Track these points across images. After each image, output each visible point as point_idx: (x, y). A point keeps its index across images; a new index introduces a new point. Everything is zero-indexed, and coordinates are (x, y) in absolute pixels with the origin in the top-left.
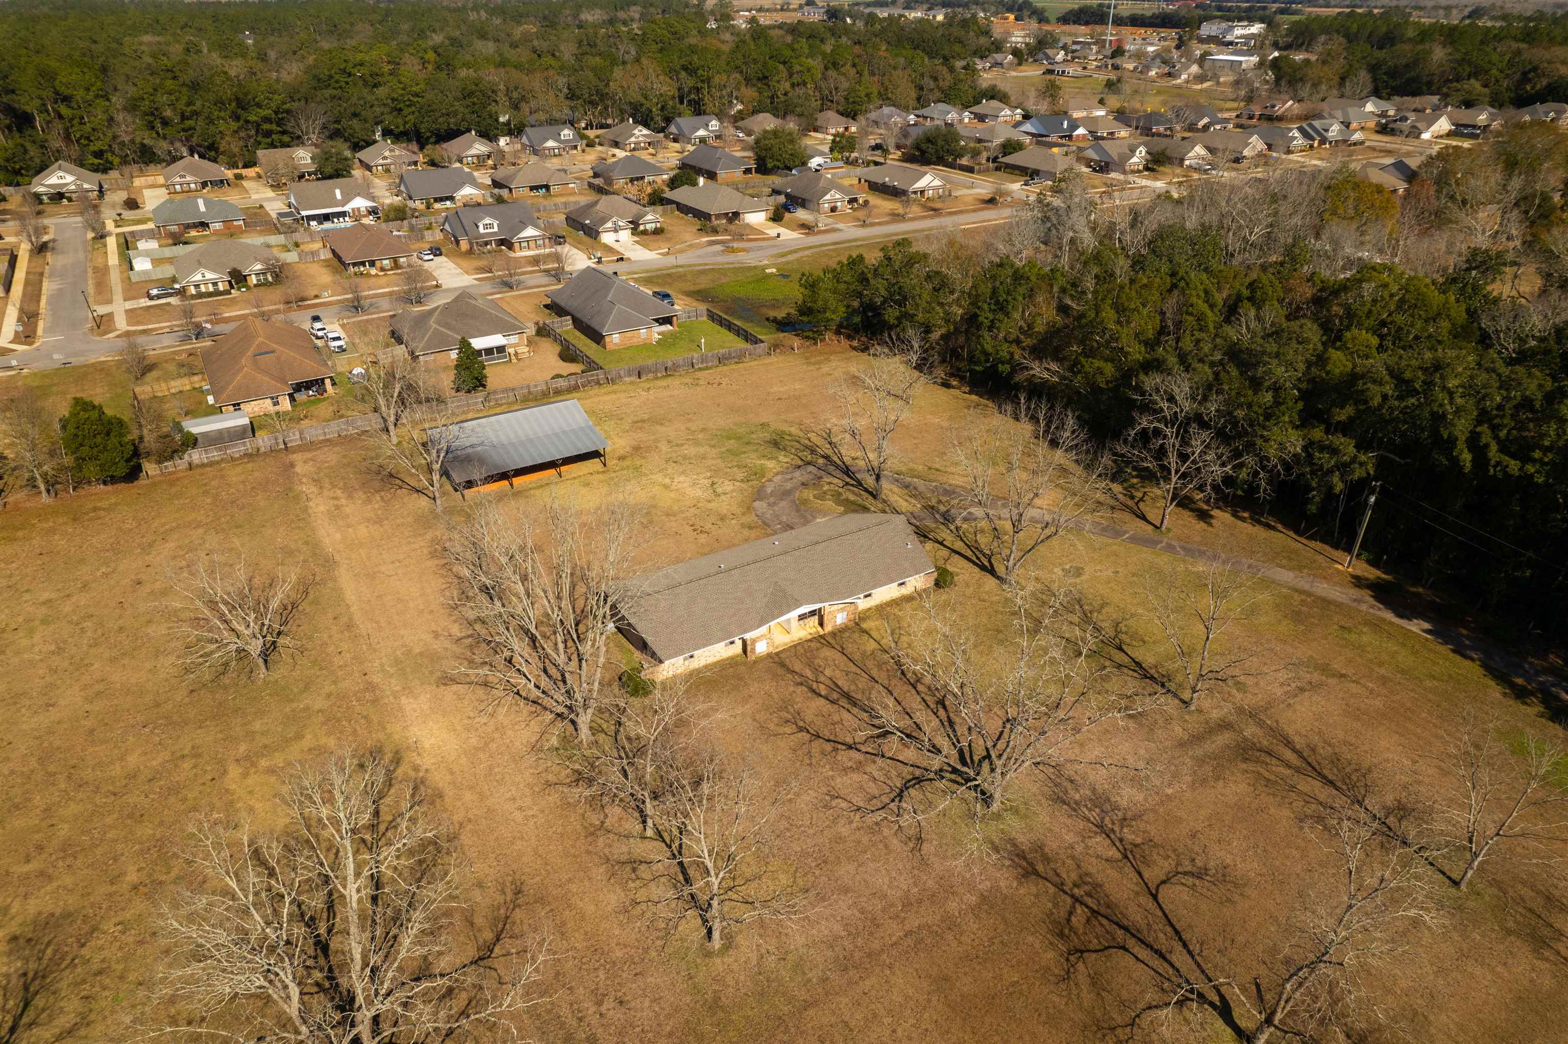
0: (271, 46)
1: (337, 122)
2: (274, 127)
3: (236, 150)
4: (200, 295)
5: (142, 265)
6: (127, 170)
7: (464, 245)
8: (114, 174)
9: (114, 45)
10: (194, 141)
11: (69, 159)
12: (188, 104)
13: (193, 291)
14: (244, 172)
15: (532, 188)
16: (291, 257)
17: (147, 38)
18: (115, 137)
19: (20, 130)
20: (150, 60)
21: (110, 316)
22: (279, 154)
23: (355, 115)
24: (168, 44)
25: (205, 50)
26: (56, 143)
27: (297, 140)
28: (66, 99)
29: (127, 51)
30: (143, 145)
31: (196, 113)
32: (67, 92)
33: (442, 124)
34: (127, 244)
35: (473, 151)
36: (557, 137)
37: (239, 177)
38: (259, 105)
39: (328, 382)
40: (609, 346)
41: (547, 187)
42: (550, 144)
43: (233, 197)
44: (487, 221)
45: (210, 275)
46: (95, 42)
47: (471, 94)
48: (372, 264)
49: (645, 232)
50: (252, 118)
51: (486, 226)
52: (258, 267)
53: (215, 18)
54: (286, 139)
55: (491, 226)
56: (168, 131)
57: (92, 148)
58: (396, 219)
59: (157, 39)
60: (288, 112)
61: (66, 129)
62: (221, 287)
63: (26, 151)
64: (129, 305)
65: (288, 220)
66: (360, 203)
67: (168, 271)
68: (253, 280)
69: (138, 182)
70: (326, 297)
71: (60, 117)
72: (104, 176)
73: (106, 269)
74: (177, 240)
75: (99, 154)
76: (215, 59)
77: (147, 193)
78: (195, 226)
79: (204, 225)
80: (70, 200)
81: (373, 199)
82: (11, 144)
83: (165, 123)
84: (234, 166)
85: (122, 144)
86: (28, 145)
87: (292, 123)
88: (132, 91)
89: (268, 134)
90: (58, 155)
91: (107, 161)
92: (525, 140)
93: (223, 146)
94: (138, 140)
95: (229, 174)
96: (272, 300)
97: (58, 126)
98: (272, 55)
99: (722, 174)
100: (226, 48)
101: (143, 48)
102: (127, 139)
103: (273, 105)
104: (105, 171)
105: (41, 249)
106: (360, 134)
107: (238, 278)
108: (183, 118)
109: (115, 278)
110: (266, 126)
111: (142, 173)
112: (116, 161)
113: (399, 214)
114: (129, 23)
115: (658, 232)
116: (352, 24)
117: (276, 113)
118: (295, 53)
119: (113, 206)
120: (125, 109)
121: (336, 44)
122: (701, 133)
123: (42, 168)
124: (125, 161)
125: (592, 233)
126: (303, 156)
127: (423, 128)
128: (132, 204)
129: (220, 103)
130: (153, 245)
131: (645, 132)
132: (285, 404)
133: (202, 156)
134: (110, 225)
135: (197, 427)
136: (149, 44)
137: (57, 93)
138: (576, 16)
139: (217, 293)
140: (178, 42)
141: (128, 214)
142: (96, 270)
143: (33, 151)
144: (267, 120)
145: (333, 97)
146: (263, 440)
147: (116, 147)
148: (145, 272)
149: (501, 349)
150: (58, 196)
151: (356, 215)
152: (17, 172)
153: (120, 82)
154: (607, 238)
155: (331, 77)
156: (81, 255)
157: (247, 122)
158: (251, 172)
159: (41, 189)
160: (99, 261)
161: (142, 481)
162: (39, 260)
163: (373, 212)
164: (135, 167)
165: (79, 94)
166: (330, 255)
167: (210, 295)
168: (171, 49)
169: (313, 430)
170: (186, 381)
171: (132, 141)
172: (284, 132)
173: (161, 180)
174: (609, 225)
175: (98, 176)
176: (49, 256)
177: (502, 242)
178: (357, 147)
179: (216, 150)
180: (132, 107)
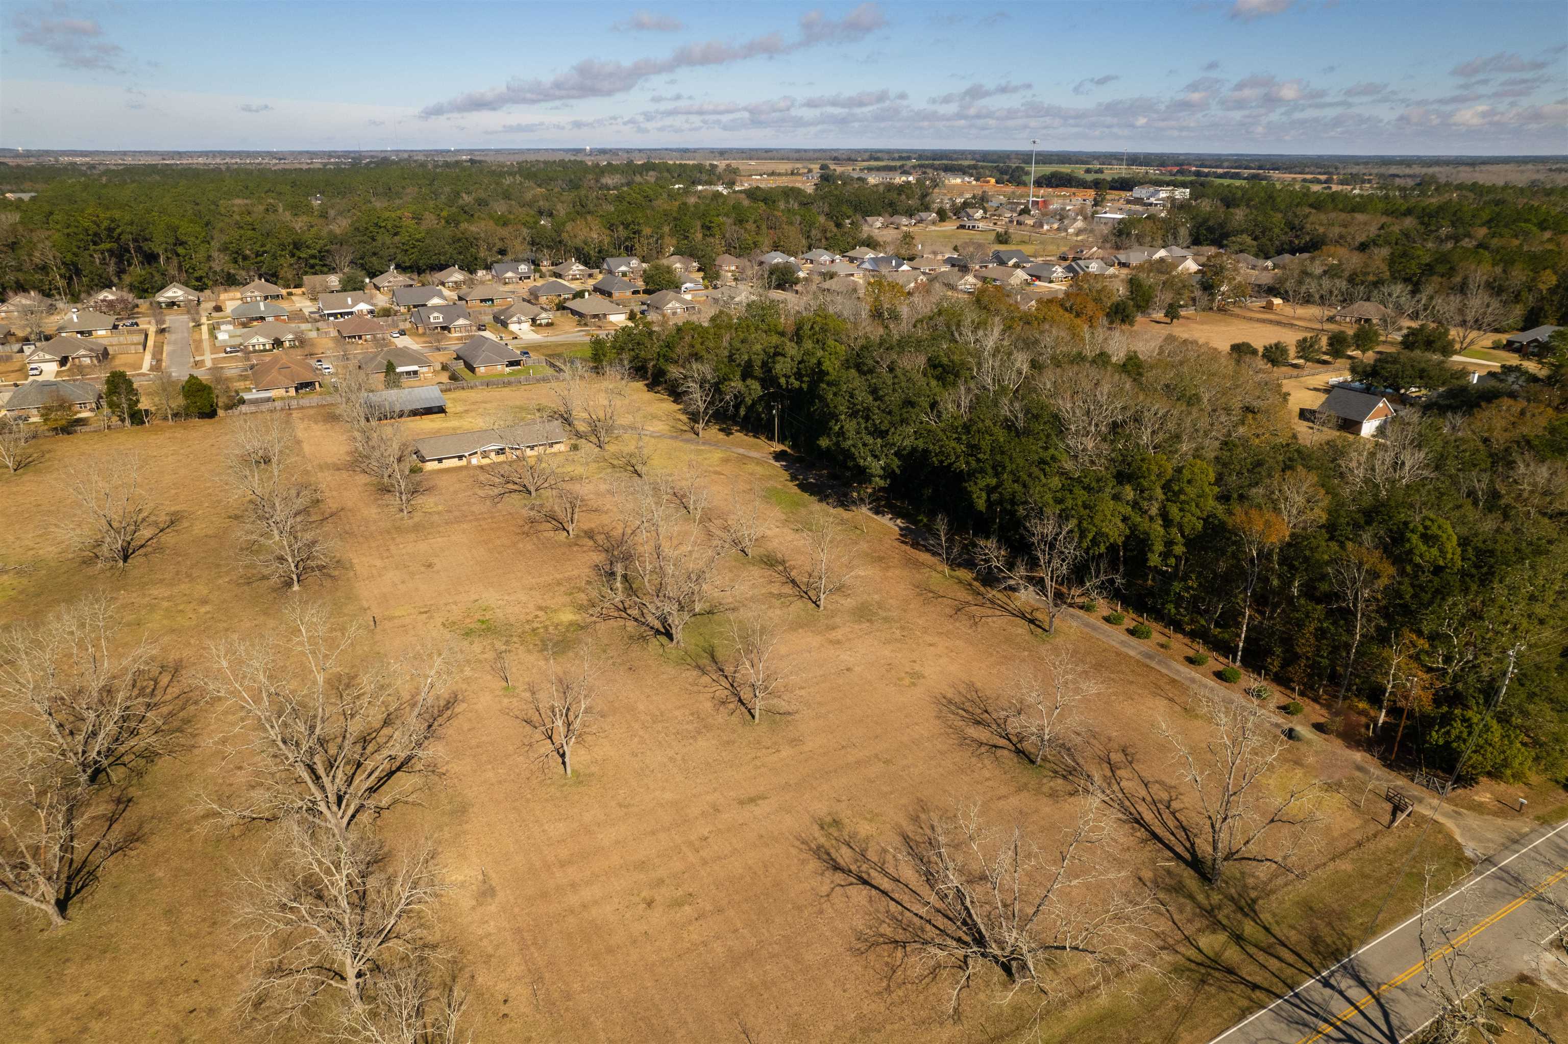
0: (332, 207)
1: (362, 258)
2: (317, 261)
3: (290, 277)
4: (255, 351)
5: (222, 336)
6: (216, 289)
7: (421, 330)
8: (207, 292)
9: (213, 207)
10: (263, 270)
11: (180, 282)
12: (262, 246)
13: (251, 348)
14: (294, 291)
15: (482, 301)
16: (313, 334)
17: (238, 201)
18: (210, 268)
19: (149, 263)
20: (238, 218)
21: (203, 361)
22: (319, 278)
23: (375, 254)
24: (253, 205)
25: (281, 210)
26: (173, 271)
27: (333, 270)
28: (182, 244)
29: (223, 211)
30: (229, 274)
31: (265, 252)
32: (184, 239)
33: (435, 260)
34: (213, 329)
35: (453, 279)
36: (515, 270)
37: (290, 294)
38: (308, 247)
39: (317, 384)
40: (478, 374)
41: (492, 300)
42: (509, 274)
43: (285, 305)
44: (436, 314)
45: (262, 340)
46: (197, 204)
47: (459, 240)
48: (360, 337)
49: (540, 325)
50: (303, 255)
51: (435, 318)
52: (291, 336)
53: (294, 184)
54: (325, 269)
55: (438, 318)
56: (247, 263)
57: (196, 275)
58: (384, 316)
59: (246, 201)
60: (328, 251)
61: (180, 263)
62: (267, 347)
63: (153, 276)
64: (214, 356)
65: (317, 316)
66: (364, 307)
67: (238, 341)
68: (287, 344)
69: (223, 296)
70: (329, 353)
71: (178, 255)
72: (200, 294)
73: (201, 341)
74: (244, 325)
75: (199, 279)
76: (287, 216)
77: (228, 303)
78: (256, 319)
79: (262, 319)
80: (179, 306)
81: (372, 305)
82: (143, 272)
83: (245, 258)
84: (288, 287)
85: (215, 272)
86: (155, 273)
87: (330, 259)
88: (225, 238)
89: (312, 267)
90: (173, 280)
91: (204, 284)
92: (494, 272)
93: (282, 273)
94: (226, 270)
95: (284, 292)
96: (298, 355)
97: (175, 261)
98: (332, 213)
99: (616, 294)
100: (296, 209)
101: (235, 209)
102: (218, 269)
103: (318, 247)
104: (202, 290)
105: (163, 331)
106: (378, 267)
107: (278, 343)
108: (257, 255)
109: (206, 345)
110: (312, 261)
111: (226, 291)
112: (210, 283)
113: (386, 313)
114: (225, 189)
115: (549, 325)
116: (403, 188)
117: (320, 252)
118: (349, 211)
119: (206, 310)
120: (219, 250)
121: (386, 204)
122: (623, 268)
123: (162, 288)
124: (216, 283)
125: (505, 324)
126: (334, 280)
127: (421, 263)
128: (218, 309)
129: (283, 247)
130: (230, 327)
131: (581, 267)
132: (292, 392)
133: (266, 280)
134: (204, 320)
135: (247, 396)
136: (239, 205)
137: (177, 239)
138: (597, 181)
139: (265, 350)
140: (261, 204)
141: (215, 314)
142: (194, 341)
143: (157, 277)
144: (313, 257)
145: (360, 242)
146: (278, 404)
147: (211, 274)
148: (224, 341)
149: (415, 373)
150: (172, 304)
151: (361, 314)
152: (146, 291)
153: (216, 233)
154: (513, 327)
155: (367, 229)
156: (186, 335)
157: (300, 258)
158: (298, 291)
159: (161, 299)
160: (197, 337)
161: (217, 418)
162: (161, 337)
163: (371, 312)
164: (222, 288)
165: (191, 240)
166: (336, 334)
167: (261, 351)
168: (255, 209)
169: (304, 402)
170: (242, 383)
171: (222, 270)
172: (324, 265)
173: (238, 295)
174: (515, 319)
175: (197, 293)
176: (167, 335)
177: (443, 328)
178: (373, 275)
179: (277, 277)
180: (224, 249)
